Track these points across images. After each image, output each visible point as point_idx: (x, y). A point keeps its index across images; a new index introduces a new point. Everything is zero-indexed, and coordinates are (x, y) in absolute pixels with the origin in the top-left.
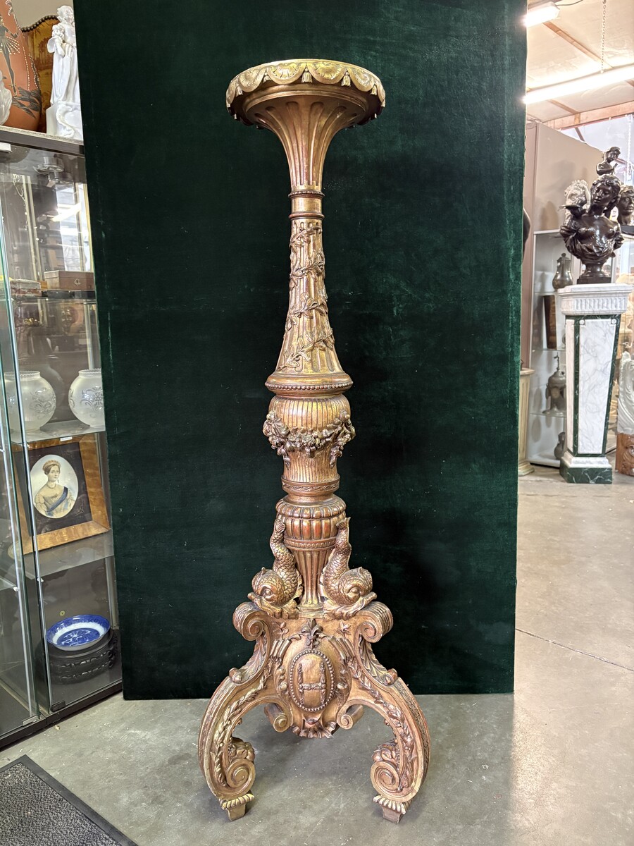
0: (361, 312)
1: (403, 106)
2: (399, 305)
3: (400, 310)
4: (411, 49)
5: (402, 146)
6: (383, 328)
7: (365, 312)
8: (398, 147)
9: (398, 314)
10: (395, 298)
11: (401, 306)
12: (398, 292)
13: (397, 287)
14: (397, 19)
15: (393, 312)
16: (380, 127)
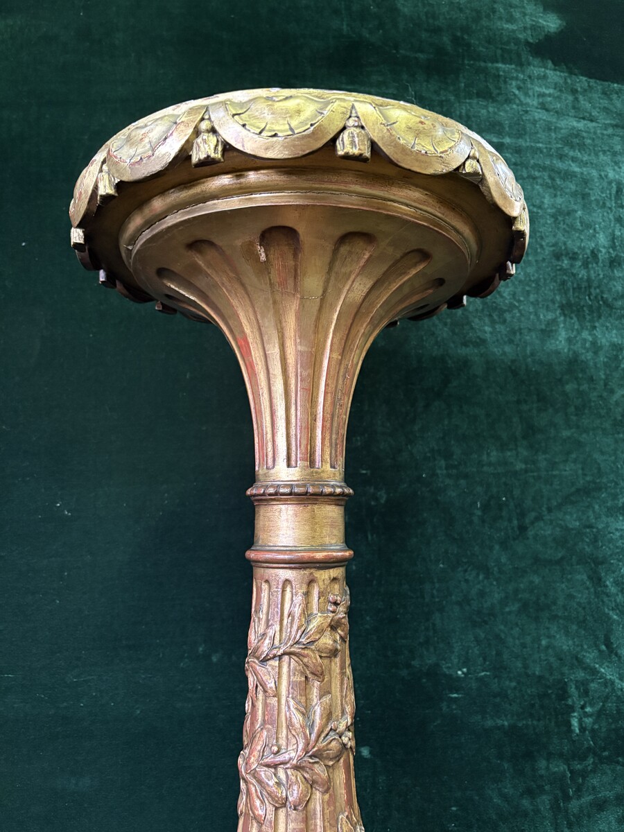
0: (489, 723)
1: (566, 263)
2: (583, 707)
3: (588, 721)
4: (574, 159)
5: (569, 340)
6: (547, 768)
7: (500, 722)
8: (561, 341)
9: (583, 729)
10: (573, 690)
11: (588, 709)
12: (581, 675)
13: (578, 662)
14: (543, 106)
15: (569, 725)
16: (519, 301)
